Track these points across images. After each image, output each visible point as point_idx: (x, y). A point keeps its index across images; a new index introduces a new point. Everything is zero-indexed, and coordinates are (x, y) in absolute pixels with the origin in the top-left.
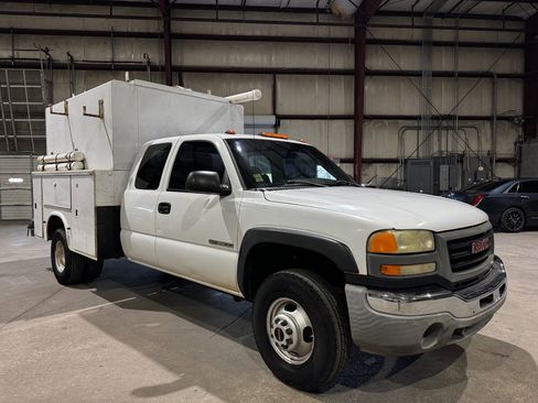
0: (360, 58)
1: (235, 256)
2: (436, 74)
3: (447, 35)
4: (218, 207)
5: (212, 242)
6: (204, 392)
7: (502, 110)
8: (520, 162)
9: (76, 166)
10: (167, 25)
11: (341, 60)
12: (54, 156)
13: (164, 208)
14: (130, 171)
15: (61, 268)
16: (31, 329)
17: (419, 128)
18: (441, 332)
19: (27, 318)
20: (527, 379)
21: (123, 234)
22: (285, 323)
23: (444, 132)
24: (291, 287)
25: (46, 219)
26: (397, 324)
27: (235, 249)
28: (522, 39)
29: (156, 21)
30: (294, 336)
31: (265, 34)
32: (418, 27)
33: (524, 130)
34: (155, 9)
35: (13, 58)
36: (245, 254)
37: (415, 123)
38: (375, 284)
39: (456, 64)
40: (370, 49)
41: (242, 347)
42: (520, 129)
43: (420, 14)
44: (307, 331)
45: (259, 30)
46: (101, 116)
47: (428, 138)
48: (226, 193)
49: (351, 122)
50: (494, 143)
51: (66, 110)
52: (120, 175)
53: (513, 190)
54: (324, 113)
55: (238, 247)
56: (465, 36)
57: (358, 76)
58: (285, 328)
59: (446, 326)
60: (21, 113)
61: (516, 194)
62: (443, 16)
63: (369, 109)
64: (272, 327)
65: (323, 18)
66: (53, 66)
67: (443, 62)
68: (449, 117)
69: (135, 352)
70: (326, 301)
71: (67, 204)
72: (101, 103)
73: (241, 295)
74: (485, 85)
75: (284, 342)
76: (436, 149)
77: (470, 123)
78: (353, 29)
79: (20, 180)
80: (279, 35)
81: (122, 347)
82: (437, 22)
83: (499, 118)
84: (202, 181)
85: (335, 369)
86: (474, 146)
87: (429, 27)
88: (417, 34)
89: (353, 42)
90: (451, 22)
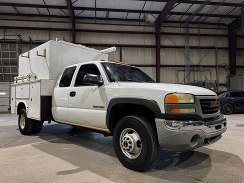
0: (158, 40)
1: (105, 112)
2: (191, 48)
3: (195, 31)
4: (98, 91)
5: (94, 107)
6: (91, 172)
7: (220, 63)
8: (229, 85)
9: (32, 79)
10: (74, 26)
11: (150, 41)
12: (22, 76)
13: (73, 94)
14: (57, 80)
15: (23, 127)
16: (8, 151)
17: (184, 71)
18: (198, 139)
19: (6, 147)
20: (238, 165)
21: (53, 108)
22: (128, 139)
23: (195, 72)
24: (131, 122)
25: (17, 105)
26: (179, 134)
27: (105, 109)
28: (227, 33)
29: (69, 24)
30: (133, 145)
31: (117, 30)
32: (182, 27)
33: (231, 72)
34: (69, 19)
35: (4, 39)
36: (110, 110)
37: (183, 68)
38: (168, 117)
39: (199, 43)
40: (162, 37)
41: (108, 156)
42: (229, 71)
43: (183, 22)
44: (138, 142)
45: (114, 28)
46: (45, 56)
47: (189, 75)
48: (101, 84)
49: (155, 68)
50: (217, 77)
51: (29, 55)
52: (53, 82)
53: (227, 95)
54: (143, 64)
55: (106, 108)
56: (203, 31)
57: (157, 48)
58: (128, 141)
59: (201, 136)
60: (6, 63)
61: (228, 98)
62: (193, 23)
63: (163, 62)
64: (122, 141)
65: (142, 23)
66: (22, 43)
67: (194, 42)
68: (197, 66)
69: (58, 159)
70: (147, 127)
71: (27, 97)
72: (45, 50)
73: (108, 130)
74: (212, 52)
75: (128, 148)
76: (192, 80)
77: (207, 68)
78: (155, 28)
79: (4, 94)
80: (123, 30)
81: (52, 157)
82: (191, 25)
83: (219, 66)
84: (90, 79)
85: (152, 158)
86: (209, 78)
87: (187, 27)
88: (182, 30)
89: (155, 33)
90: (196, 26)
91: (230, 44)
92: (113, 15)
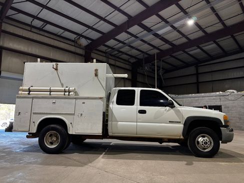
13: (142, 112)
25: (37, 121)
36: (188, 124)
43: (105, 53)
46: (97, 75)
51: (56, 67)
58: (207, 141)
62: (112, 55)
72: (97, 70)
73: (182, 137)
89: (84, 56)
90: (114, 58)
91: (132, 77)
92: (49, 28)
